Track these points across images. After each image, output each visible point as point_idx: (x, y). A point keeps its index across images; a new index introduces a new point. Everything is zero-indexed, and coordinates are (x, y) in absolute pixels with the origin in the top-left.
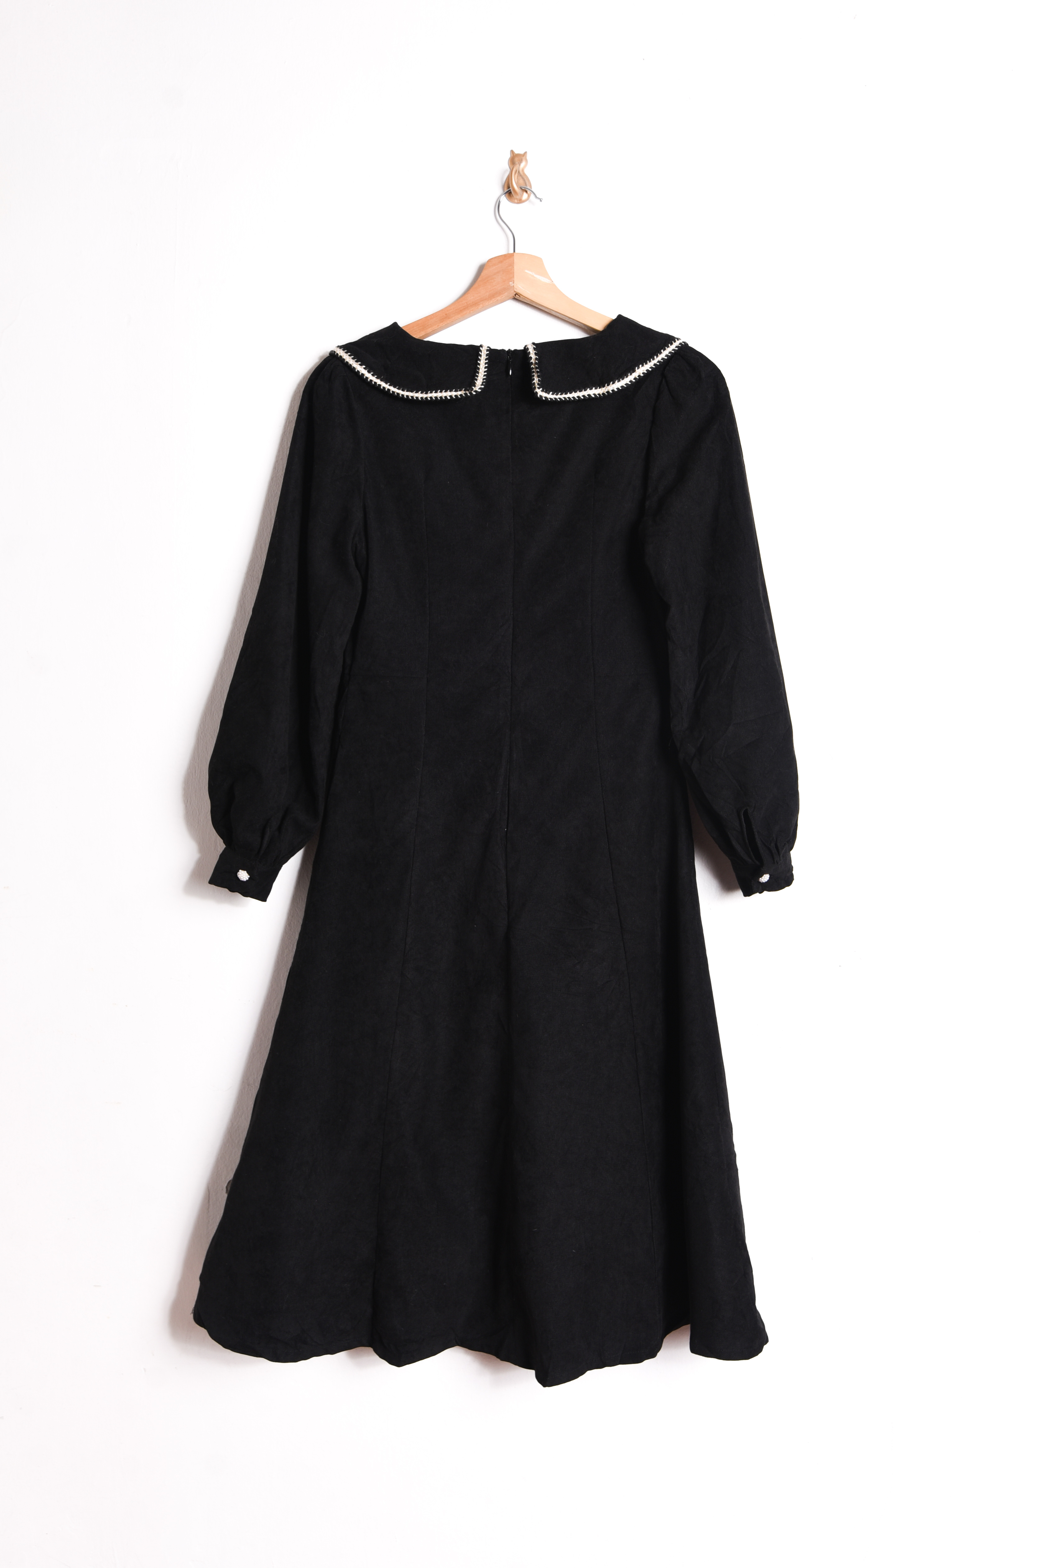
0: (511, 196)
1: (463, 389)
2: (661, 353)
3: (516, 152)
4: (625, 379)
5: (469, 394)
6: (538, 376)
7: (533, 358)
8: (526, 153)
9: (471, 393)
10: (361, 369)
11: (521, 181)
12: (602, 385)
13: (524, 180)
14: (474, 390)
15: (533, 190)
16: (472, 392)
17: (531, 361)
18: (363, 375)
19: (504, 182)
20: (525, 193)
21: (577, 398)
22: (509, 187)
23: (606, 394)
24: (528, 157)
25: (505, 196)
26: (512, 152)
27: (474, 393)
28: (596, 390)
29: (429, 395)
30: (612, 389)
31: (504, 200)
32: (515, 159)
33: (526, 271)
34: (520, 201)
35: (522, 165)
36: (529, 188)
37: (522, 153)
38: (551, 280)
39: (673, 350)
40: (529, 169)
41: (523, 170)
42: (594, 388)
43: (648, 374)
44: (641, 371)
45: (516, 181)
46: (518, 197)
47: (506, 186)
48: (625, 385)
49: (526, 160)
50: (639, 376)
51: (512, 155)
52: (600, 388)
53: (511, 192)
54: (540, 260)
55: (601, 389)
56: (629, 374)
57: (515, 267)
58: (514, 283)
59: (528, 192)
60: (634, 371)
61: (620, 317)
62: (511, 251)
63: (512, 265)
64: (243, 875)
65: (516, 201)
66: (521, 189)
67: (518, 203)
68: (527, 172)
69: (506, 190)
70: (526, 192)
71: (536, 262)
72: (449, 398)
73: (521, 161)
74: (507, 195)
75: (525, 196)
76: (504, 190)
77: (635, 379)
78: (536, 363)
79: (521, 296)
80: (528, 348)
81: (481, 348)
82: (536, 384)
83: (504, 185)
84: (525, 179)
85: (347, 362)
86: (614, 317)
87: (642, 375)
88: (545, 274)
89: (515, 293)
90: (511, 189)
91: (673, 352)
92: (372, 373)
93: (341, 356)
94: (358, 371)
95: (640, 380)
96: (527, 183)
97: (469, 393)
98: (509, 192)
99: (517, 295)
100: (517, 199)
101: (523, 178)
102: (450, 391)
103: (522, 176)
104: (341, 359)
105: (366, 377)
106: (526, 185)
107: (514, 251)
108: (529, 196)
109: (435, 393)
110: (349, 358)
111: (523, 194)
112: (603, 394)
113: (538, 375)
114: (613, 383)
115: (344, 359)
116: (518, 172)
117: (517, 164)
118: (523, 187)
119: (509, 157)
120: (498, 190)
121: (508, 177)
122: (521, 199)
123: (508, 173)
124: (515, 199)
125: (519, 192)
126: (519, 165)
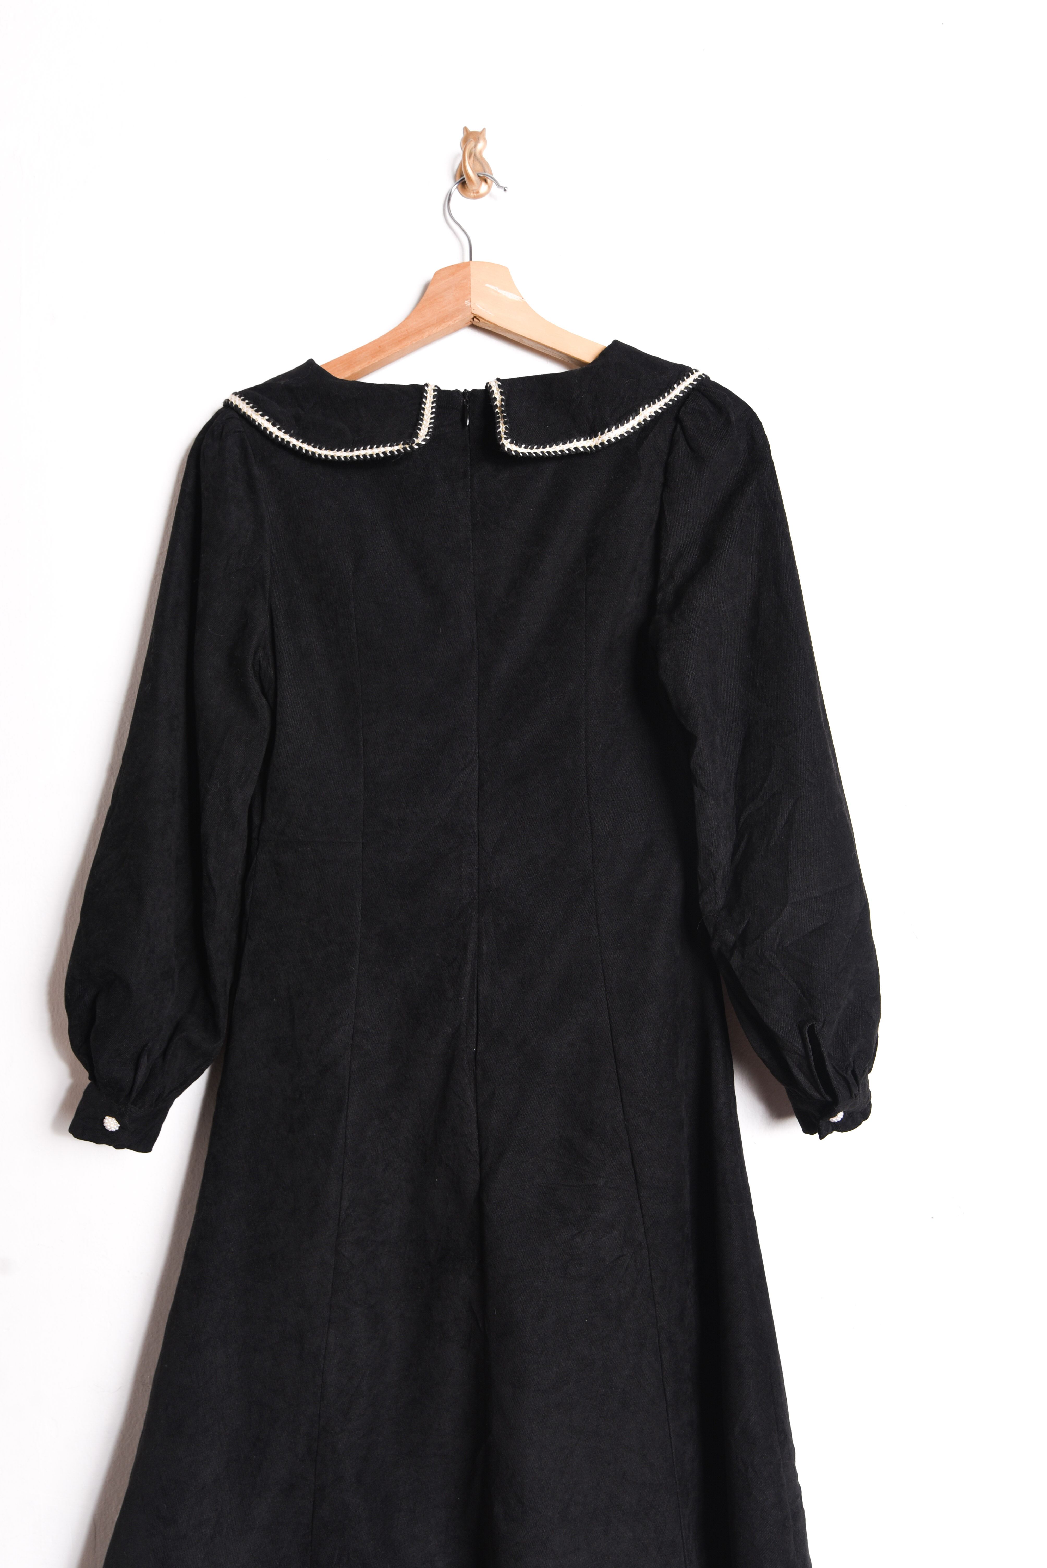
0: (465, 188)
1: (402, 443)
2: (674, 389)
3: (471, 129)
4: (625, 425)
5: (409, 449)
6: (505, 423)
7: (497, 399)
8: (484, 129)
9: (411, 447)
10: (263, 421)
11: (478, 168)
12: (593, 434)
13: (483, 166)
14: (416, 442)
15: (494, 176)
16: (414, 445)
17: (495, 403)
18: (266, 429)
19: (455, 171)
20: (483, 184)
21: (560, 453)
22: (462, 175)
23: (600, 446)
24: (488, 135)
25: (457, 189)
26: (466, 129)
27: (416, 447)
28: (585, 441)
29: (355, 453)
30: (607, 439)
31: (456, 195)
32: (470, 138)
33: (487, 285)
34: (478, 196)
35: (480, 146)
36: (488, 174)
37: (479, 130)
38: (520, 296)
39: (690, 384)
40: (489, 152)
41: (480, 153)
42: (582, 439)
43: (657, 418)
44: (647, 412)
45: (472, 167)
46: (474, 188)
47: (458, 175)
48: (626, 433)
49: (485, 140)
50: (645, 420)
51: (465, 133)
52: (590, 439)
53: (465, 182)
54: (505, 270)
55: (592, 440)
56: (631, 418)
57: (472, 281)
58: (470, 301)
59: (489, 181)
60: (637, 413)
61: (616, 344)
62: (467, 259)
63: (467, 277)
64: (111, 1124)
65: (472, 194)
66: (479, 176)
67: (475, 198)
68: (486, 155)
69: (458, 180)
70: (486, 181)
71: (500, 273)
72: (382, 455)
73: (477, 140)
74: (460, 187)
75: (484, 188)
76: (455, 181)
77: (639, 424)
78: (502, 406)
79: (481, 320)
80: (490, 386)
81: (426, 388)
82: (503, 434)
83: (456, 175)
84: (484, 163)
85: (244, 413)
86: (607, 343)
87: (649, 419)
88: (512, 288)
89: (472, 316)
90: (465, 177)
91: (691, 387)
92: (278, 426)
93: (236, 406)
94: (259, 423)
95: (646, 427)
96: (487, 170)
97: (409, 447)
98: (463, 183)
99: (475, 319)
100: (473, 191)
101: (481, 163)
102: (384, 446)
103: (478, 159)
104: (236, 409)
105: (270, 432)
106: (485, 172)
107: (471, 259)
108: (489, 188)
109: (363, 449)
110: (247, 407)
111: (481, 183)
112: (596, 446)
113: (504, 421)
114: (609, 431)
115: (240, 409)
116: (475, 155)
117: (472, 144)
118: (481, 175)
119: (461, 135)
120: (448, 183)
121: (461, 163)
122: (478, 192)
123: (461, 158)
124: (470, 193)
125: (475, 182)
126: (475, 146)
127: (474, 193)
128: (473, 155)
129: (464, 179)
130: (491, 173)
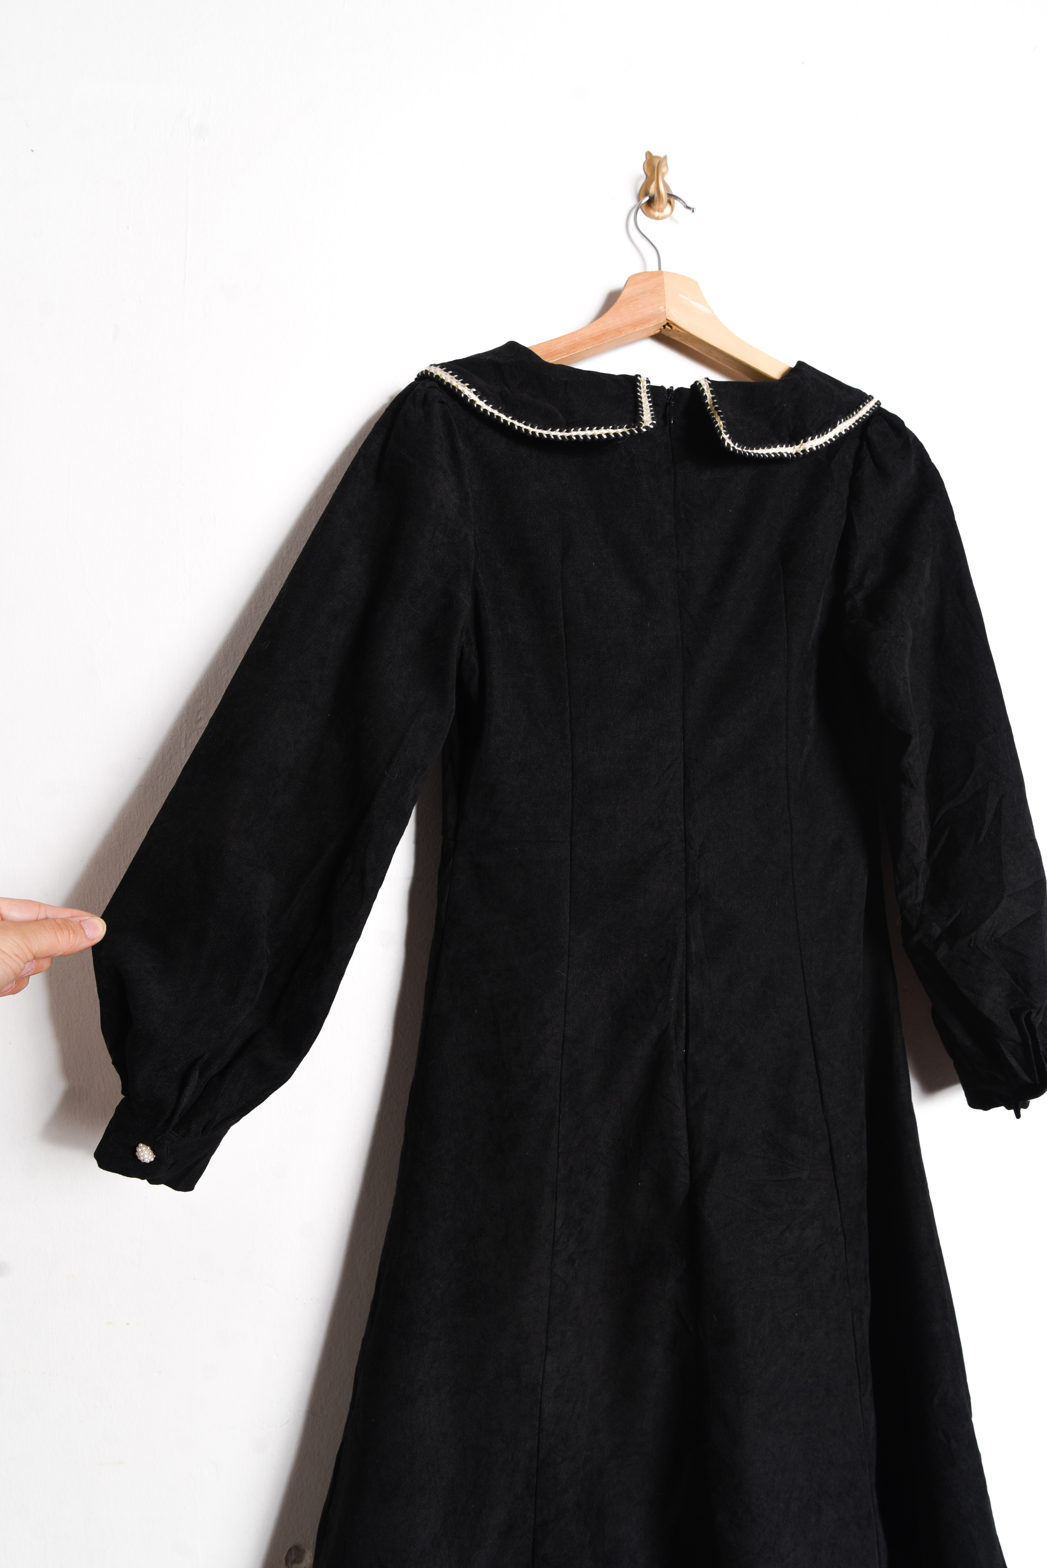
0: (651, 209)
1: (625, 426)
2: (857, 412)
3: (654, 154)
4: (825, 435)
5: (636, 432)
6: (722, 419)
7: (708, 397)
8: (665, 156)
9: (639, 430)
10: (469, 393)
12: (796, 441)
14: (643, 426)
16: (642, 428)
17: (706, 401)
18: (473, 401)
22: (647, 196)
23: (801, 454)
24: (668, 163)
26: (649, 154)
27: (644, 430)
28: (787, 448)
29: (573, 433)
30: (810, 447)
32: (653, 162)
33: (680, 295)
34: (660, 216)
35: (663, 170)
36: (672, 195)
37: (662, 155)
38: (711, 309)
39: (867, 411)
40: (671, 177)
41: (664, 177)
42: (784, 446)
43: (850, 432)
44: (842, 427)
46: (661, 206)
47: (643, 194)
48: (824, 443)
49: (665, 167)
50: (840, 433)
51: (648, 157)
52: (791, 446)
54: (695, 283)
55: (793, 447)
56: (830, 430)
57: (665, 289)
58: (665, 308)
60: (835, 426)
61: (800, 364)
62: (656, 269)
63: (661, 285)
67: (658, 217)
71: (691, 285)
72: (605, 437)
73: (660, 166)
74: (645, 204)
75: (669, 207)
77: (835, 437)
78: (714, 404)
79: (674, 327)
80: (700, 384)
81: (639, 378)
82: (722, 428)
83: (639, 196)
85: (448, 384)
86: (793, 364)
87: (844, 433)
88: (702, 301)
89: (666, 323)
91: (868, 413)
93: (437, 376)
94: (465, 395)
95: (841, 439)
96: (673, 192)
97: (636, 430)
99: (667, 327)
101: (663, 186)
102: (605, 428)
104: (438, 380)
105: (477, 405)
107: (660, 269)
108: (675, 207)
109: (581, 430)
110: (451, 378)
111: (666, 203)
112: (797, 453)
114: (812, 439)
115: (443, 380)
117: (655, 167)
119: (644, 159)
122: (664, 213)
123: (644, 179)
124: (654, 214)
126: (658, 169)
127: (659, 212)
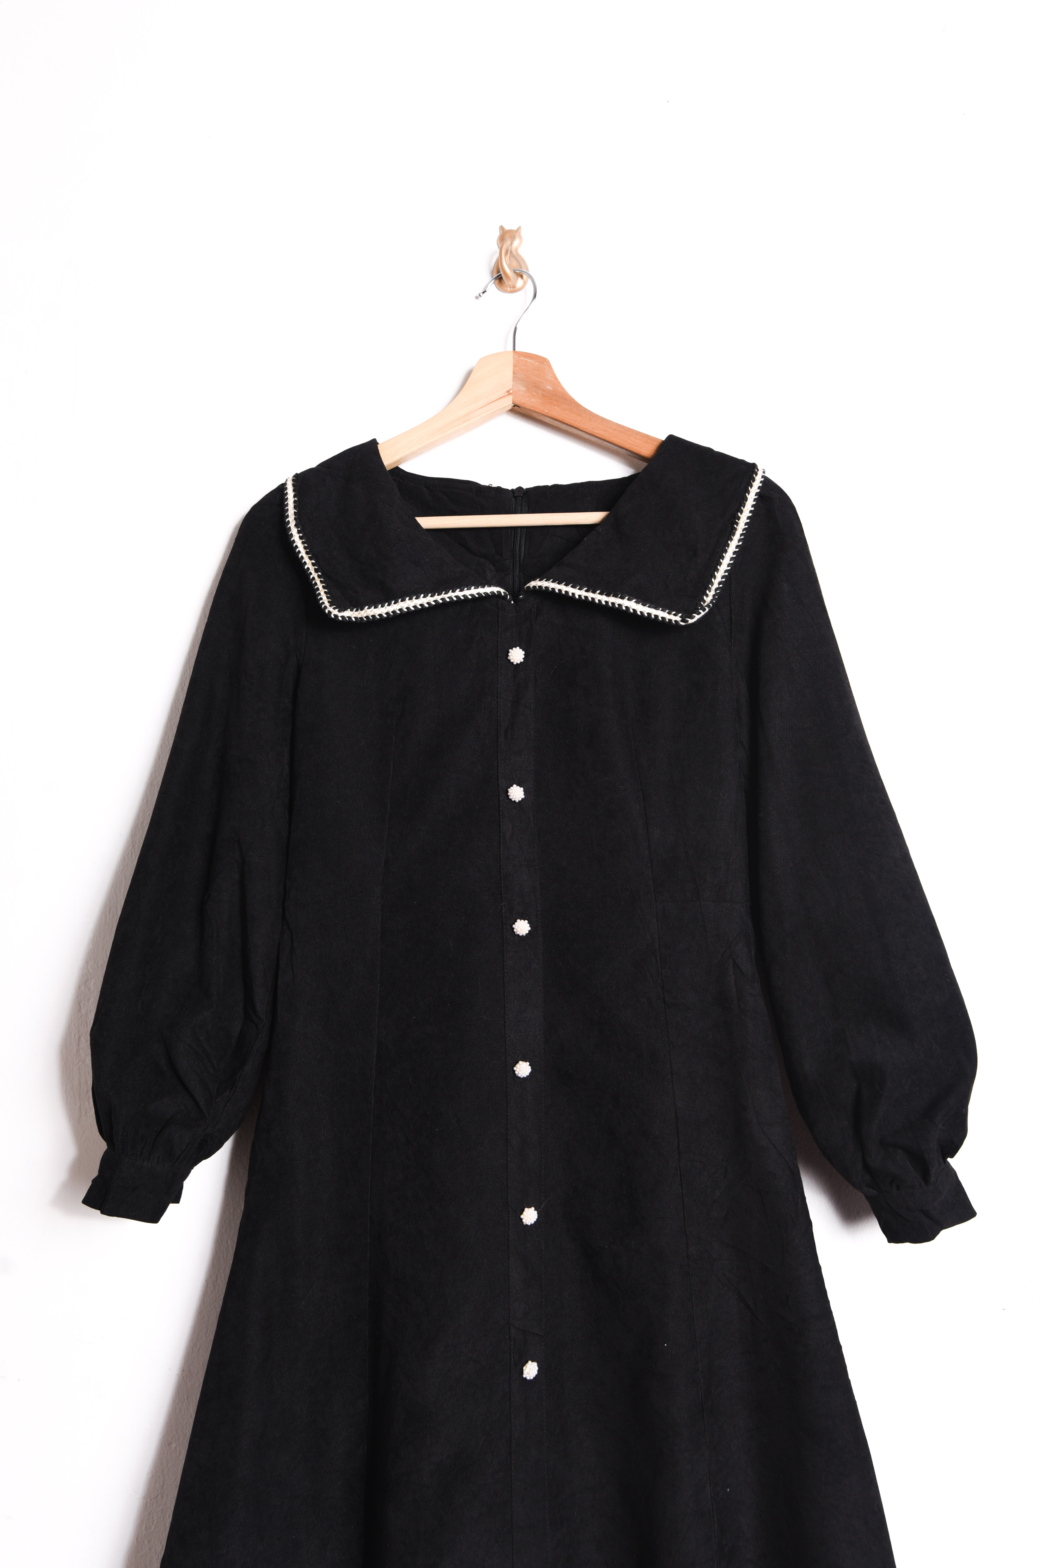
0: (502, 283)
3: (507, 228)
8: (519, 227)
11: (515, 264)
13: (519, 262)
15: (530, 273)
19: (492, 267)
20: (520, 279)
22: (498, 272)
24: (523, 233)
25: (494, 283)
26: (502, 228)
31: (493, 288)
32: (506, 236)
34: (514, 290)
35: (516, 243)
36: (524, 271)
37: (515, 228)
40: (524, 248)
41: (516, 250)
45: (508, 263)
46: (510, 283)
47: (495, 271)
49: (520, 237)
51: (502, 232)
53: (502, 277)
59: (524, 276)
65: (509, 289)
66: (515, 272)
67: (511, 292)
68: (522, 252)
69: (495, 276)
70: (522, 277)
73: (513, 238)
74: (497, 281)
75: (520, 283)
76: (492, 276)
83: (493, 271)
84: (520, 260)
90: (501, 273)
96: (523, 266)
98: (499, 278)
100: (510, 286)
101: (517, 259)
103: (514, 256)
106: (521, 268)
107: (515, 348)
108: (525, 283)
111: (517, 279)
116: (511, 252)
117: (508, 243)
118: (518, 272)
119: (497, 234)
120: (485, 278)
121: (497, 260)
122: (514, 287)
123: (498, 255)
124: (507, 288)
125: (512, 279)
126: (511, 244)
127: (510, 288)
128: (509, 252)
129: (501, 275)
130: (527, 269)
